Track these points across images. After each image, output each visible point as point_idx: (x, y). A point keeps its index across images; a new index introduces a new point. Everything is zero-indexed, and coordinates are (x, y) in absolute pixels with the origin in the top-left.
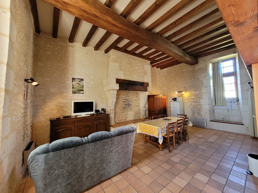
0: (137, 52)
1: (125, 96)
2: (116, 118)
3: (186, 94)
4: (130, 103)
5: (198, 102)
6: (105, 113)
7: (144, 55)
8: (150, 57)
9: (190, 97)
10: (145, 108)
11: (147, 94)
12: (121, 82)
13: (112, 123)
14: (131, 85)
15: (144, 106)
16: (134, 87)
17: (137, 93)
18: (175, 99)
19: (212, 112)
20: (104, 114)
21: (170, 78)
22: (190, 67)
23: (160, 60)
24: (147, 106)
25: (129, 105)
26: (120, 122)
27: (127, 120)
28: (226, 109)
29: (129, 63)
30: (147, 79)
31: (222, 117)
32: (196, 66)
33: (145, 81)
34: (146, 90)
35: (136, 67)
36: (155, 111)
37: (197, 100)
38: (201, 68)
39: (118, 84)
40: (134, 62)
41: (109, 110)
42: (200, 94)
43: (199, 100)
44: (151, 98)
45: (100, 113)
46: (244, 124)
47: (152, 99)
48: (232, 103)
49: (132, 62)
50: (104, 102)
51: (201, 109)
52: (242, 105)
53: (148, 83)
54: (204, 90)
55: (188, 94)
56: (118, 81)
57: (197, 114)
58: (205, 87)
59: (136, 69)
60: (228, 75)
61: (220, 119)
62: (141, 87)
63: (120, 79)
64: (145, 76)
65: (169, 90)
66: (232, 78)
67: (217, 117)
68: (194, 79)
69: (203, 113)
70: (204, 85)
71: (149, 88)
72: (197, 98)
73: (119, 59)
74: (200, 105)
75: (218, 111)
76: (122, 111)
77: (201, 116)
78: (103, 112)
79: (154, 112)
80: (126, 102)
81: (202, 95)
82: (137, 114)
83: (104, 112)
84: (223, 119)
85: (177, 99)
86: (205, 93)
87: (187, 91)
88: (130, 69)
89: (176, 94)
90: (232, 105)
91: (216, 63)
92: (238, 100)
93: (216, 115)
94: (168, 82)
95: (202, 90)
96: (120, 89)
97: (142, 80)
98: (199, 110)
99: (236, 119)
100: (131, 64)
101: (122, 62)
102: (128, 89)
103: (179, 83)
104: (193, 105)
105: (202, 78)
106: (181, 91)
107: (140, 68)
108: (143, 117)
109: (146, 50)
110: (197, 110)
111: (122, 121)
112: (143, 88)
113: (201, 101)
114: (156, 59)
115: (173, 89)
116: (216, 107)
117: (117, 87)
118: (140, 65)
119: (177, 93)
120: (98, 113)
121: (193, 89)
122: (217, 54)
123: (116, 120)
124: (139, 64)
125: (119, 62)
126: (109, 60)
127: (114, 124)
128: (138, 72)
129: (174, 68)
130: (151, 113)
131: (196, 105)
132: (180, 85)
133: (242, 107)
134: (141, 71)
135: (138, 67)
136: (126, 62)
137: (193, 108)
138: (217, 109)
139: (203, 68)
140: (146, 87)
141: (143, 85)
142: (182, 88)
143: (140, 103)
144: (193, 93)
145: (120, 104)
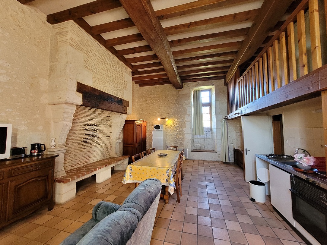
0: (118, 48)
1: (87, 119)
2: (67, 161)
3: (169, 122)
4: (95, 132)
5: (181, 131)
6: (40, 155)
7: (127, 57)
8: (134, 64)
9: (173, 125)
10: (119, 140)
11: (124, 117)
12: (87, 91)
13: (58, 173)
14: (105, 100)
15: (118, 136)
16: (108, 105)
17: (108, 115)
18: (157, 127)
19: (192, 141)
20: (38, 156)
21: (151, 99)
22: (174, 91)
23: (145, 72)
24: (121, 136)
25: (94, 135)
26: (74, 167)
27: (89, 163)
28: (203, 138)
29: (102, 60)
30: (126, 96)
31: (200, 146)
32: (181, 90)
33: (125, 98)
34: (124, 112)
35: (113, 73)
36: (135, 143)
37: (180, 129)
38: (185, 94)
39: (81, 95)
40: (110, 63)
41: (53, 147)
42: (183, 121)
43: (182, 129)
44: (129, 124)
45: (26, 156)
46: (216, 151)
47: (130, 126)
48: (208, 132)
49: (107, 61)
50: (40, 128)
51: (183, 138)
52: (216, 135)
53: (128, 102)
54: (187, 118)
55: (171, 122)
56: (81, 88)
57: (180, 145)
58: (188, 114)
59: (113, 75)
60: (205, 105)
61: (198, 148)
62: (119, 107)
63: (85, 85)
64: (125, 90)
65: (149, 115)
66: (208, 108)
67: (196, 146)
68: (178, 105)
69: (185, 143)
70: (187, 113)
71: (129, 110)
72: (181, 126)
73: (85, 46)
74: (183, 134)
75: (197, 140)
76: (81, 146)
77: (183, 146)
78: (36, 151)
79: (132, 146)
80: (89, 129)
81: (185, 123)
82: (107, 150)
83: (39, 152)
84: (200, 148)
85: (160, 127)
86: (188, 121)
87: (170, 118)
88: (104, 72)
89: (158, 121)
90: (207, 134)
91: (197, 91)
92: (211, 130)
93: (195, 145)
94: (148, 105)
95: (185, 118)
96: (83, 105)
97: (120, 95)
98: (181, 140)
99: (209, 148)
100: (105, 63)
101: (91, 54)
102: (98, 105)
103: (162, 107)
104: (175, 134)
105: (185, 105)
106: (164, 117)
107: (118, 76)
108: (116, 154)
109: (134, 50)
110: (179, 140)
111: (80, 166)
112: (122, 108)
113: (183, 130)
114: (139, 70)
115: (155, 114)
116: (195, 137)
117: (79, 99)
118: (118, 70)
119: (159, 119)
120: (19, 156)
121: (176, 116)
122: (200, 82)
123: (67, 165)
124: (117, 68)
125: (86, 52)
126: (59, 40)
127: (63, 174)
128: (116, 82)
129: (156, 88)
130: (128, 147)
131: (179, 135)
132: (163, 110)
133: (216, 136)
134: (120, 80)
135: (116, 73)
136: (98, 57)
137: (175, 138)
138: (196, 138)
139: (186, 94)
140: (126, 107)
141: (122, 103)
142: (165, 114)
143: (112, 131)
144: (176, 120)
145: (77, 134)
